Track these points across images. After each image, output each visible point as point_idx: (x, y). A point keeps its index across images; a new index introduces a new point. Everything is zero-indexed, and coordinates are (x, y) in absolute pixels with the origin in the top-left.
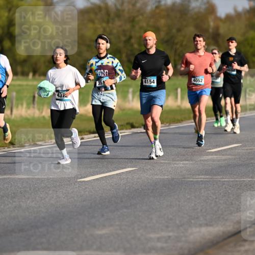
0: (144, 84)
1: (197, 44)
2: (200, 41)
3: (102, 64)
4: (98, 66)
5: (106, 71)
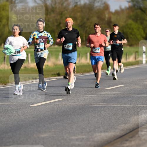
0: (65, 48)
1: (96, 29)
2: (98, 27)
3: (41, 35)
4: (39, 36)
5: (43, 39)
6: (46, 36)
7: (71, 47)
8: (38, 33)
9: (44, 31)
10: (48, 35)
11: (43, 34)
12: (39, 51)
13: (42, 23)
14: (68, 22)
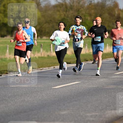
0: (95, 40)
3: (79, 28)
4: (77, 29)
5: (80, 31)
6: (82, 29)
7: (100, 39)
8: (76, 26)
9: (81, 25)
10: (83, 28)
11: (80, 27)
12: (77, 41)
13: (79, 19)
14: (97, 20)
